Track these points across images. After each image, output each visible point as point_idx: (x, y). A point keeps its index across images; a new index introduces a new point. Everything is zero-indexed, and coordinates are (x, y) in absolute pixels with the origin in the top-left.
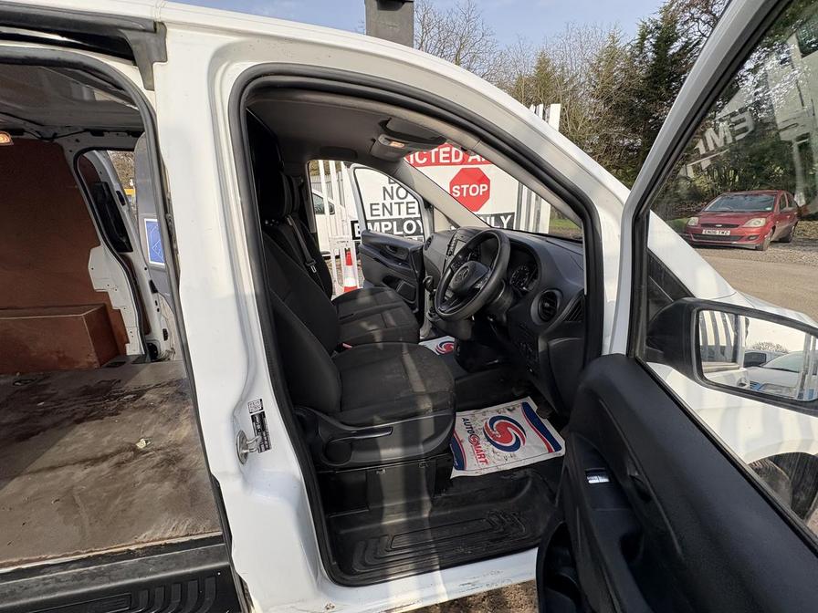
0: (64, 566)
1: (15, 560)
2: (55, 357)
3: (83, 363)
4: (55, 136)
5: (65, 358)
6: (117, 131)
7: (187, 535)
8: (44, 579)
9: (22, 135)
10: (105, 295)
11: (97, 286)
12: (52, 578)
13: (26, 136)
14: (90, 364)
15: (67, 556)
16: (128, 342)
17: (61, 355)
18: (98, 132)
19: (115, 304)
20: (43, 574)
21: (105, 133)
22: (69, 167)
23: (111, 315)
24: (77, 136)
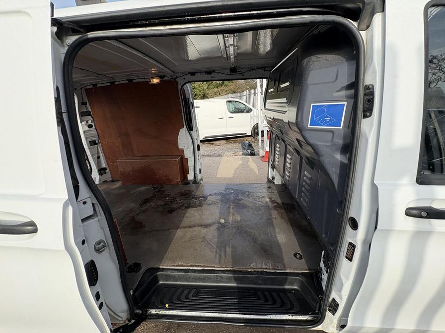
0: (223, 272)
1: (202, 265)
2: (165, 179)
3: (175, 182)
4: (176, 78)
5: (168, 179)
6: (201, 72)
7: (274, 269)
8: (217, 276)
9: (164, 78)
10: (183, 151)
11: (180, 147)
12: (220, 276)
13: (166, 78)
14: (177, 182)
15: (223, 267)
16: (189, 174)
17: (167, 177)
18: (193, 74)
19: (186, 156)
20: (216, 273)
21: (196, 74)
22: (178, 91)
23: (184, 160)
24: (184, 77)
